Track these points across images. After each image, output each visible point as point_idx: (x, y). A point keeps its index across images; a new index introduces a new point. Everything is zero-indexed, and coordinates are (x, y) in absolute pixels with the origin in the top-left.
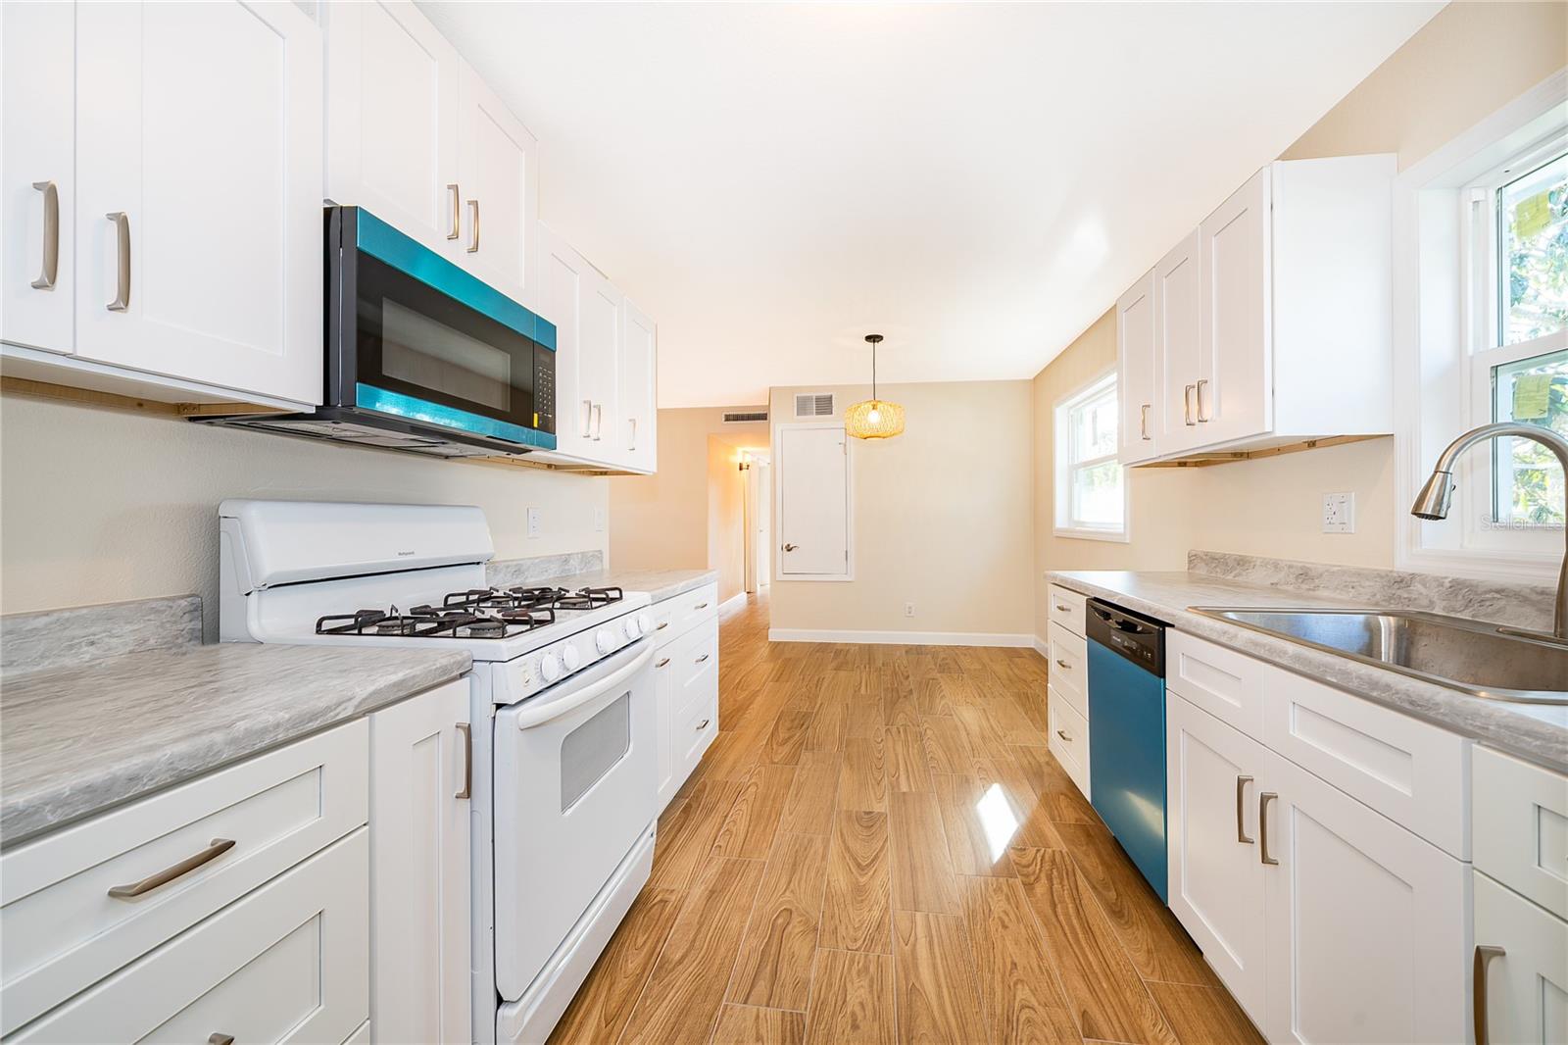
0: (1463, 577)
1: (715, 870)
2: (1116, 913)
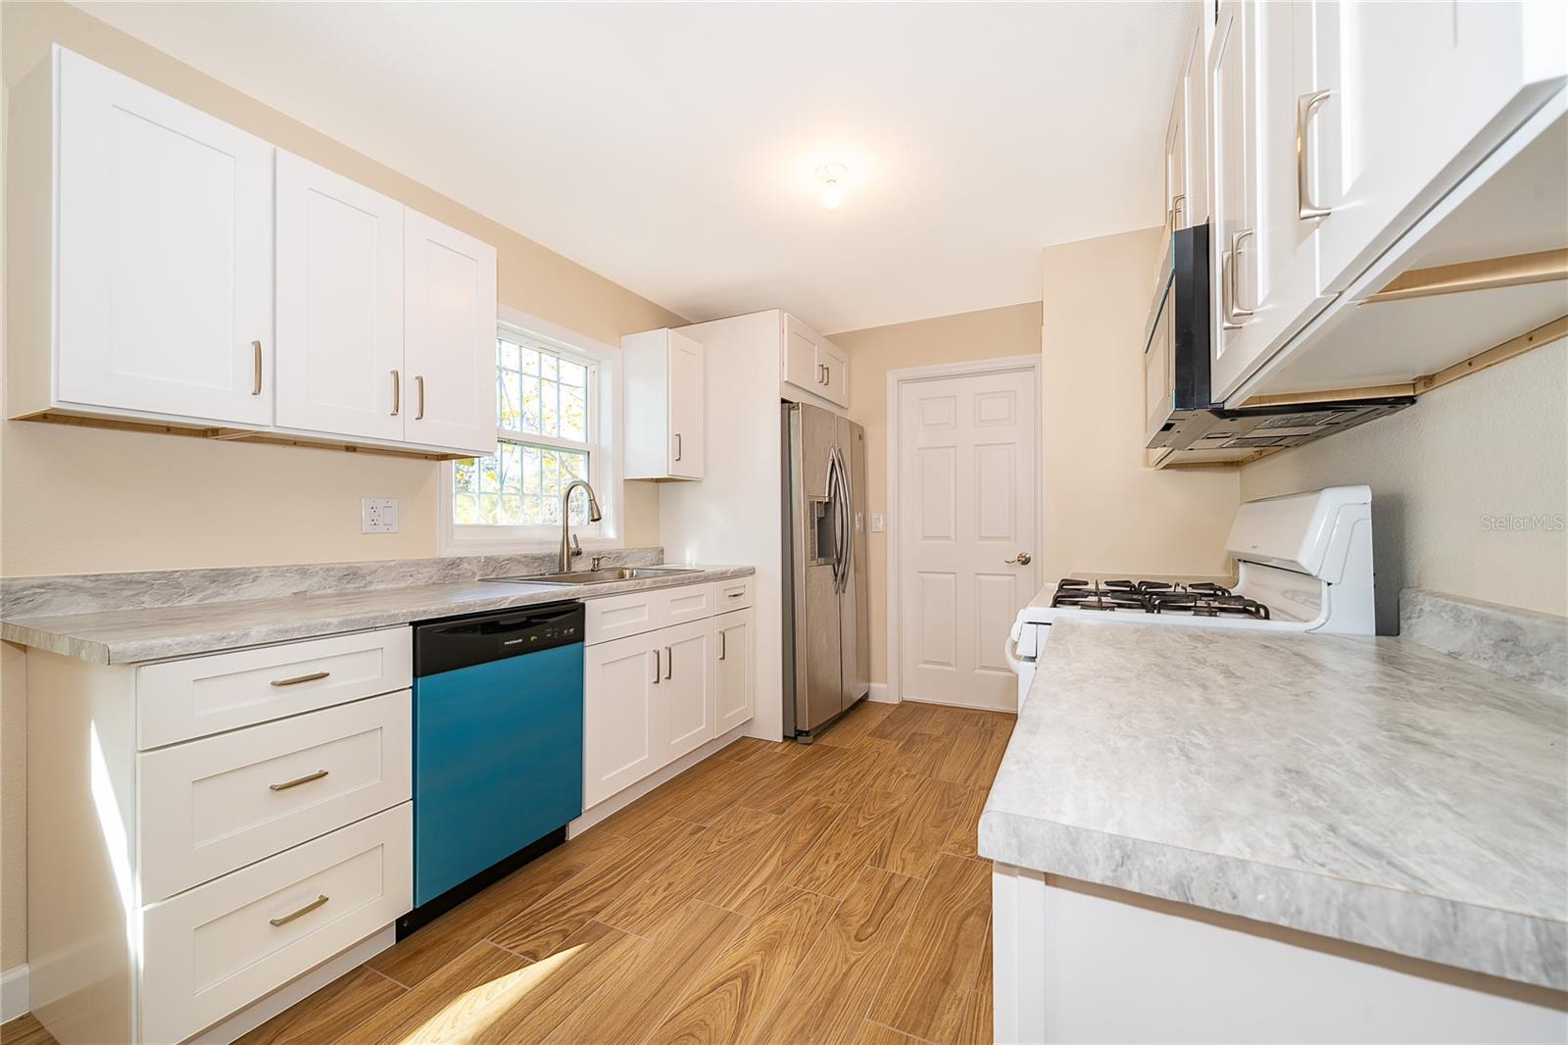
0: (489, 555)
1: (945, 1018)
2: (568, 874)
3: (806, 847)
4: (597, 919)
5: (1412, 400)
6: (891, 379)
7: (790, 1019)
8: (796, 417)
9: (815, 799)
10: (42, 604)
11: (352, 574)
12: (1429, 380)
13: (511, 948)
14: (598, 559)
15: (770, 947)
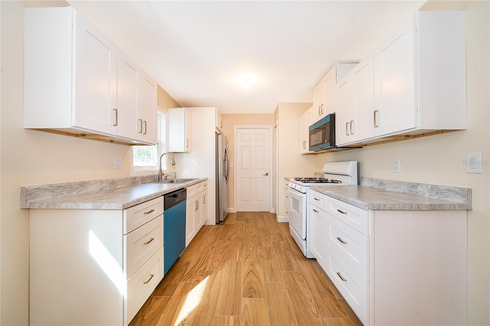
3: (242, 246)
4: (207, 270)
5: (362, 147)
6: (235, 127)
7: (267, 275)
8: (220, 137)
9: (235, 236)
10: (37, 196)
11: (113, 182)
12: (366, 145)
13: (191, 281)
14: (167, 176)
15: (252, 265)
